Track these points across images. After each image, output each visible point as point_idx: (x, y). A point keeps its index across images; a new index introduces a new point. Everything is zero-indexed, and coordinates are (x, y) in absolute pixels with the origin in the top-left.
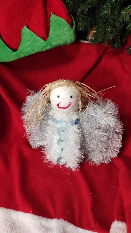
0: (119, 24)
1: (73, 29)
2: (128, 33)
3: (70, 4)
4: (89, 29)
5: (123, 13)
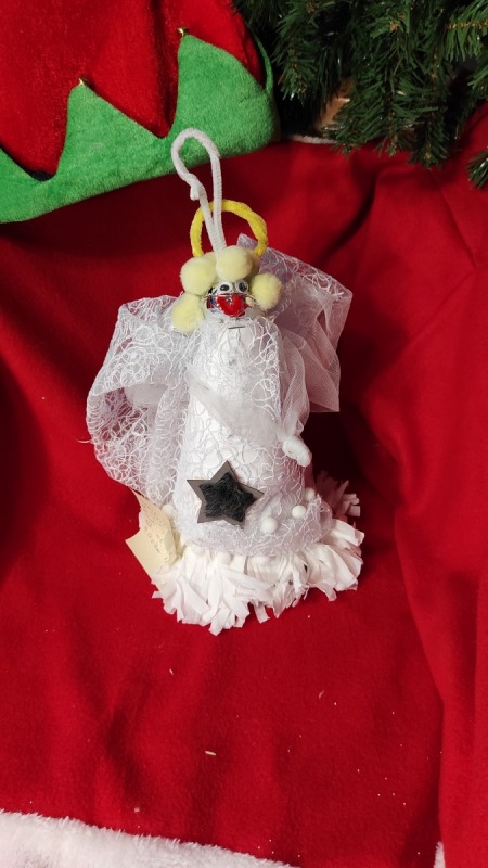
0: (441, 72)
1: (265, 92)
5: (459, 26)
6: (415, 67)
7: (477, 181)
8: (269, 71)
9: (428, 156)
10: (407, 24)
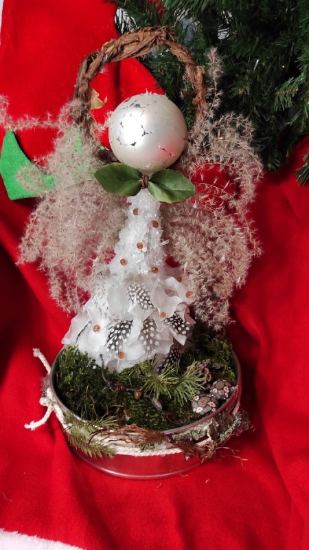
0: (275, 120)
2: (296, 138)
3: (166, 80)
5: (280, 93)
6: (259, 116)
7: (301, 181)
10: (248, 91)
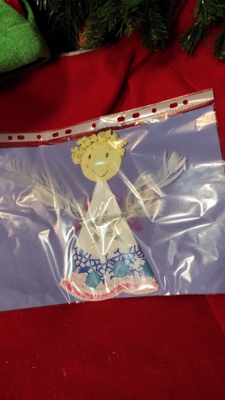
1: (29, 21)
4: (75, 25)
8: (29, 9)
9: (155, 37)
